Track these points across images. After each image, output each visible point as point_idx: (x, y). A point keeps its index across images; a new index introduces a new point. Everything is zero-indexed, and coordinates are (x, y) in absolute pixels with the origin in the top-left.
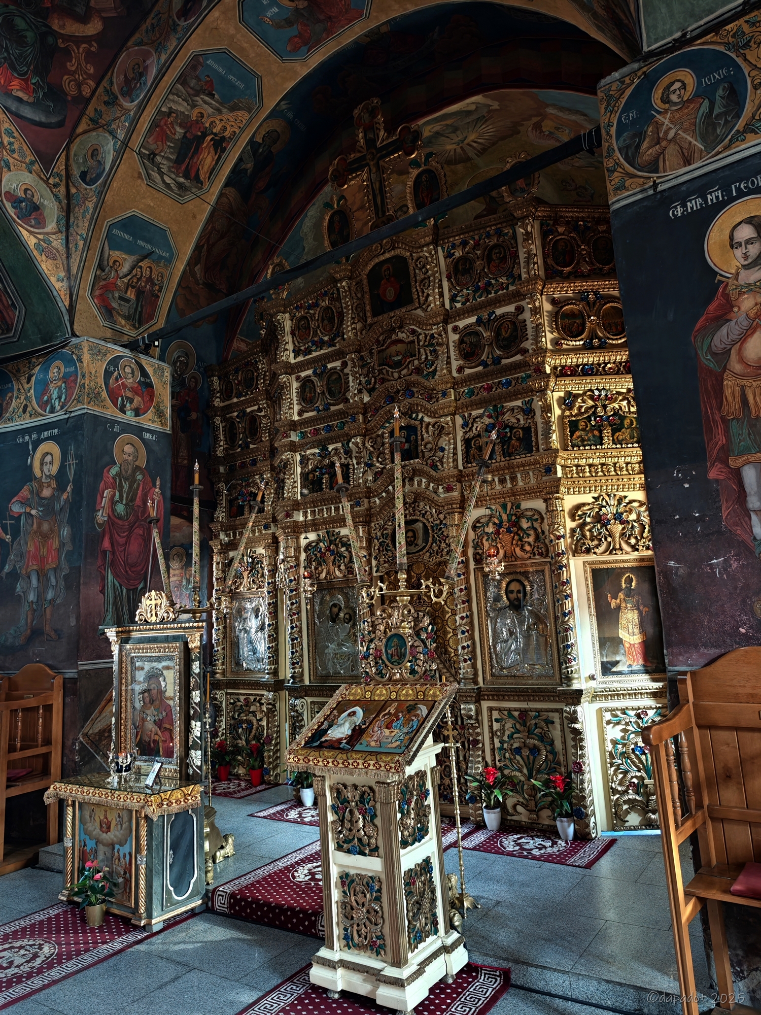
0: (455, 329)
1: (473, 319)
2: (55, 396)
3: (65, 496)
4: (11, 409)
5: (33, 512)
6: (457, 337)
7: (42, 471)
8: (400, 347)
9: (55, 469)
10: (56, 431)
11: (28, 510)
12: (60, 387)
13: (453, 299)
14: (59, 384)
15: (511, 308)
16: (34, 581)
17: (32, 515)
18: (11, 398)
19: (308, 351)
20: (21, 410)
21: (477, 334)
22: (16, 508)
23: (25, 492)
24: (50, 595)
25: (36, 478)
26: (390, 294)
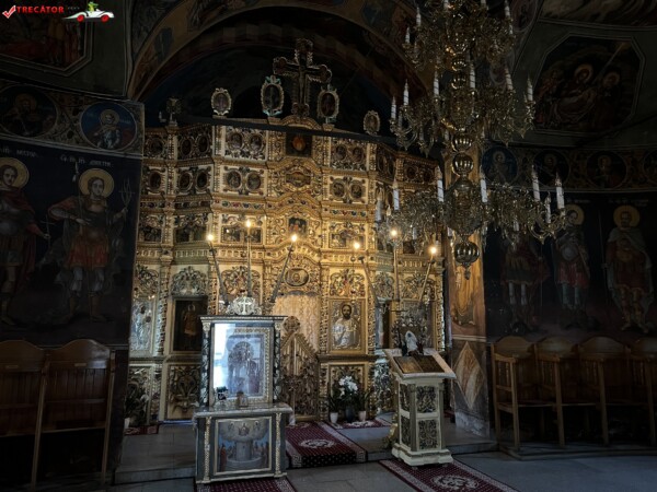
0: (332, 179)
1: (341, 177)
2: (108, 135)
3: (118, 215)
4: (53, 130)
5: (79, 220)
7: (90, 190)
8: (300, 176)
9: (106, 192)
10: (109, 164)
11: (72, 217)
12: (114, 132)
13: (332, 164)
14: (113, 128)
15: (359, 179)
16: (78, 275)
17: (78, 223)
18: (53, 121)
19: (237, 155)
20: (66, 134)
21: (342, 185)
22: (57, 213)
23: (68, 202)
24: (97, 287)
25: (82, 194)
26: (299, 147)
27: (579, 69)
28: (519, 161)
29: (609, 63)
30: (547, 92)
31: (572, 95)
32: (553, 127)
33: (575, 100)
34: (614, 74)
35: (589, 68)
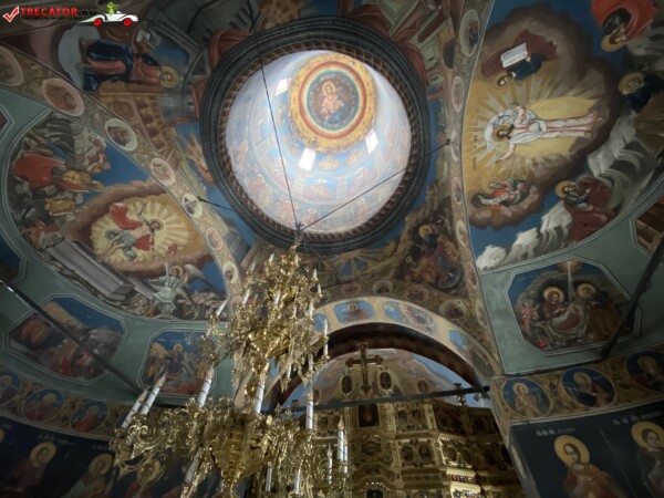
0: (400, 443)
1: (408, 441)
6: (400, 447)
8: (372, 445)
13: (398, 429)
15: (425, 440)
19: (325, 435)
21: (410, 449)
26: (369, 418)
27: (546, 294)
28: (546, 388)
29: (570, 279)
30: (532, 319)
31: (559, 315)
32: (562, 347)
33: (563, 318)
34: (584, 286)
35: (555, 289)
